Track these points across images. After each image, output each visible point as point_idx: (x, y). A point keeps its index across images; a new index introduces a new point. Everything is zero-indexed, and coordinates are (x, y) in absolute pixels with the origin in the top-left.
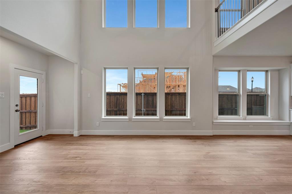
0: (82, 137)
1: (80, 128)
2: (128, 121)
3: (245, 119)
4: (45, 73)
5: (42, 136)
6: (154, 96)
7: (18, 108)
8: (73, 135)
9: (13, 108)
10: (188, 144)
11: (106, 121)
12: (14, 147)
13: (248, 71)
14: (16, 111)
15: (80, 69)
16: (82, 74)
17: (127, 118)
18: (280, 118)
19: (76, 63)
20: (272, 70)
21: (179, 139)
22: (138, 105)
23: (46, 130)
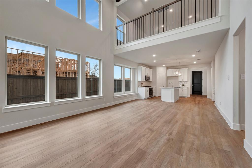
3: (124, 94)
6: (59, 80)
10: (109, 112)
13: (125, 67)
18: (134, 92)
20: (132, 68)
21: (100, 111)
22: (38, 90)
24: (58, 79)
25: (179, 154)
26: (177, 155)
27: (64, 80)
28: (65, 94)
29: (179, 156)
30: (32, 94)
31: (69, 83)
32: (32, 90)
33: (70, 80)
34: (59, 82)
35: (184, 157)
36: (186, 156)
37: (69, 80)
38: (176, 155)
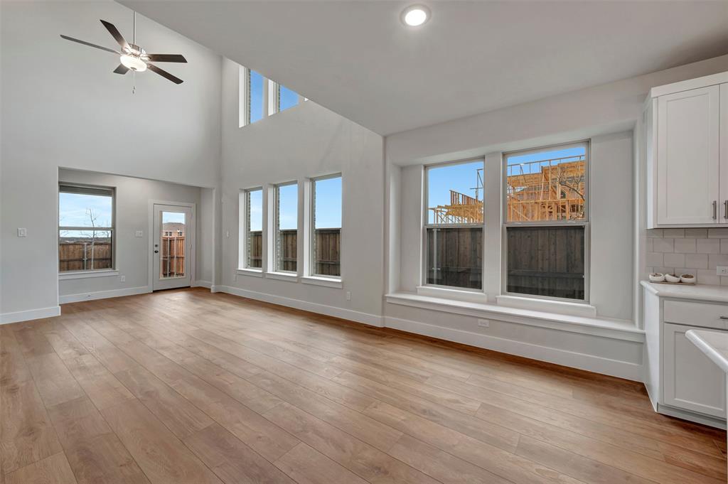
0: (221, 295)
1: (219, 280)
4: (194, 205)
5: (189, 287)
7: (157, 249)
8: (210, 290)
12: (152, 292)
14: (155, 252)
15: (220, 195)
16: (222, 203)
19: (214, 189)
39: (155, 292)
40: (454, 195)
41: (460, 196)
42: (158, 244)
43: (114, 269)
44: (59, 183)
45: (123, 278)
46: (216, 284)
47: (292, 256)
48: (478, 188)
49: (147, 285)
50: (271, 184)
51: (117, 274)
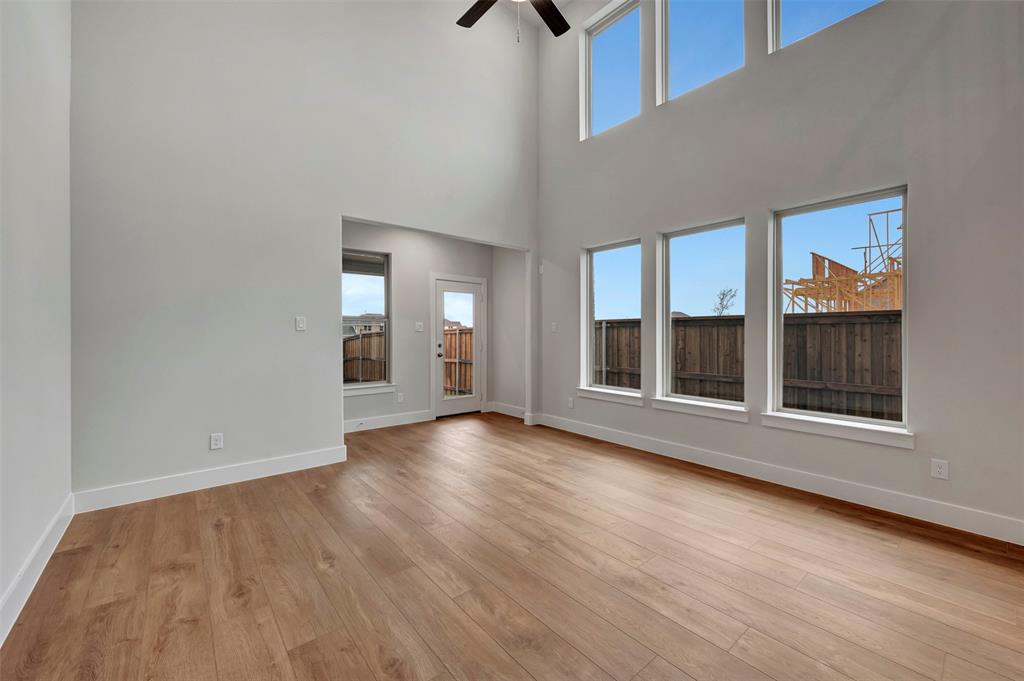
0: (541, 428)
1: (537, 406)
2: (641, 405)
4: (485, 280)
5: (479, 412)
7: (441, 351)
8: (522, 420)
9: (435, 350)
11: (588, 396)
12: (435, 419)
14: (439, 356)
15: (538, 262)
16: (541, 275)
17: (639, 395)
19: (528, 251)
23: (488, 400)
24: (805, 325)
25: (305, 649)
26: (308, 639)
27: (833, 325)
28: (836, 389)
29: (299, 644)
30: (721, 371)
31: (858, 338)
32: (721, 359)
33: (863, 324)
34: (806, 336)
35: (281, 656)
36: (276, 662)
37: (858, 328)
38: (313, 637)
39: (440, 419)
40: (817, 260)
41: (827, 262)
42: (442, 343)
43: (389, 382)
44: (344, 250)
45: (401, 396)
46: (533, 412)
47: (631, 365)
48: (870, 247)
49: (429, 407)
50: (659, 233)
51: (393, 389)
